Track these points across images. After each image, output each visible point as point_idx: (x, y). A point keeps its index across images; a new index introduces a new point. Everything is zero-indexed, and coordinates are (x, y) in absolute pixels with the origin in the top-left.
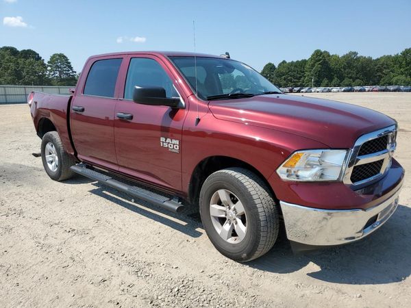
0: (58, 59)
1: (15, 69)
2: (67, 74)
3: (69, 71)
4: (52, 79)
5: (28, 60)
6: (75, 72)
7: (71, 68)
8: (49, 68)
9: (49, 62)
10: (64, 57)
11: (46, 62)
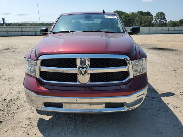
0: (160, 14)
1: (140, 21)
2: (162, 21)
3: (164, 20)
4: (155, 24)
5: (146, 16)
6: (167, 20)
7: (165, 18)
8: (155, 19)
9: (155, 16)
10: (163, 13)
11: (154, 17)
